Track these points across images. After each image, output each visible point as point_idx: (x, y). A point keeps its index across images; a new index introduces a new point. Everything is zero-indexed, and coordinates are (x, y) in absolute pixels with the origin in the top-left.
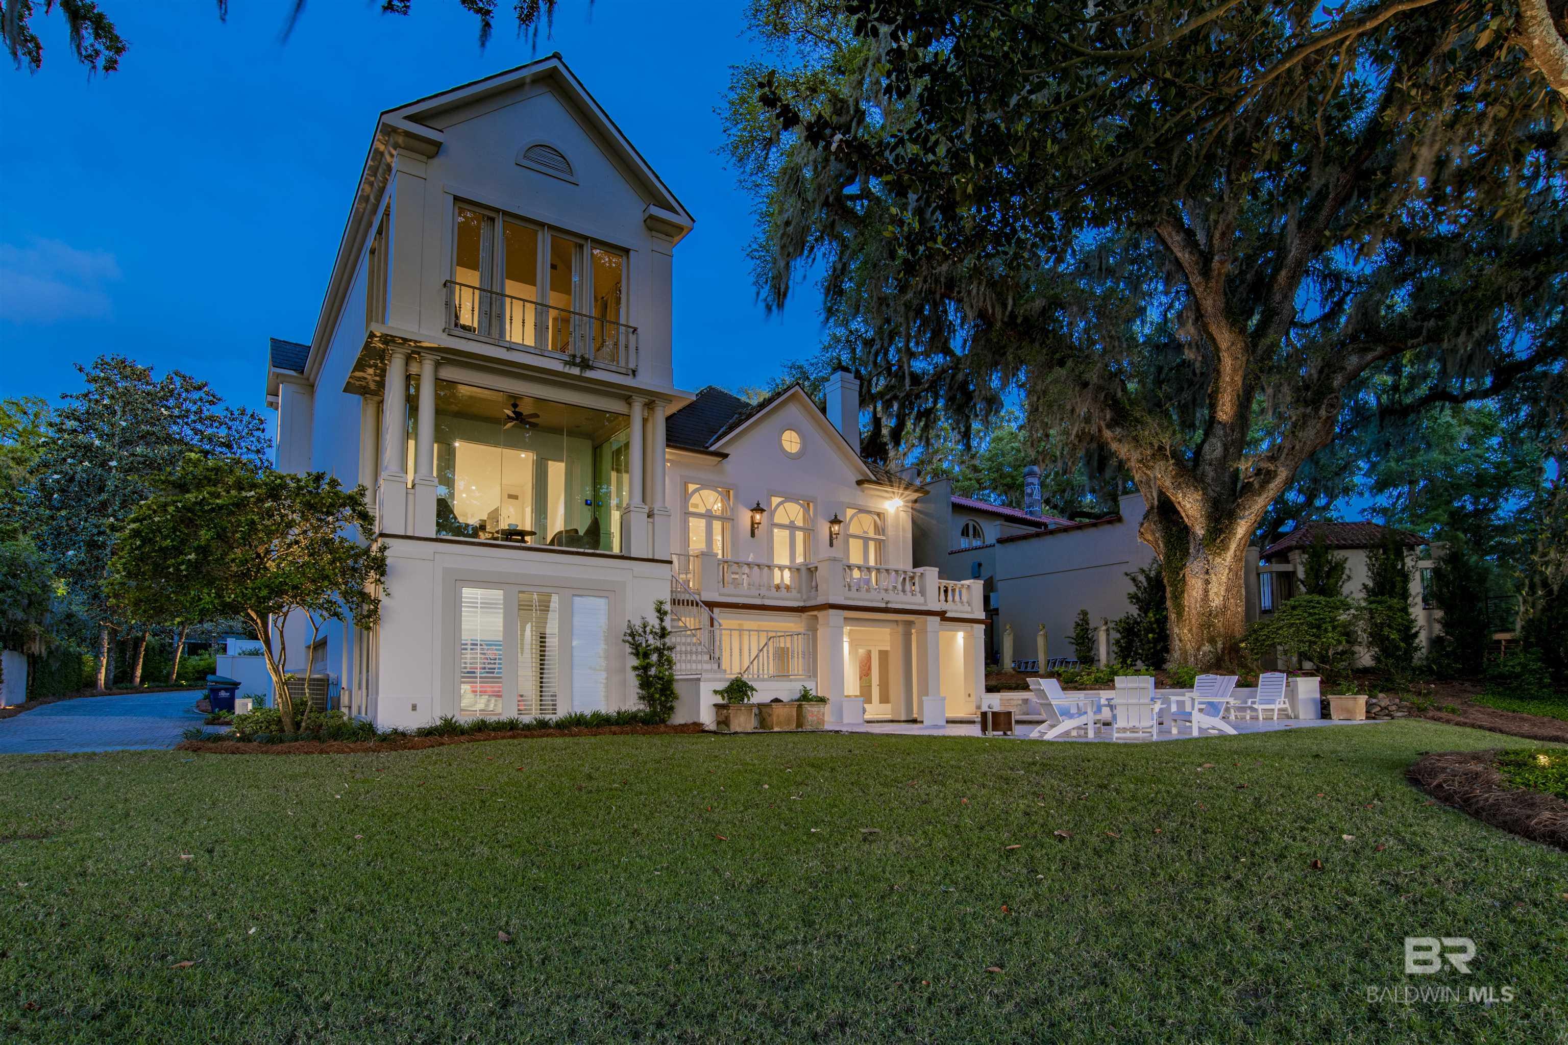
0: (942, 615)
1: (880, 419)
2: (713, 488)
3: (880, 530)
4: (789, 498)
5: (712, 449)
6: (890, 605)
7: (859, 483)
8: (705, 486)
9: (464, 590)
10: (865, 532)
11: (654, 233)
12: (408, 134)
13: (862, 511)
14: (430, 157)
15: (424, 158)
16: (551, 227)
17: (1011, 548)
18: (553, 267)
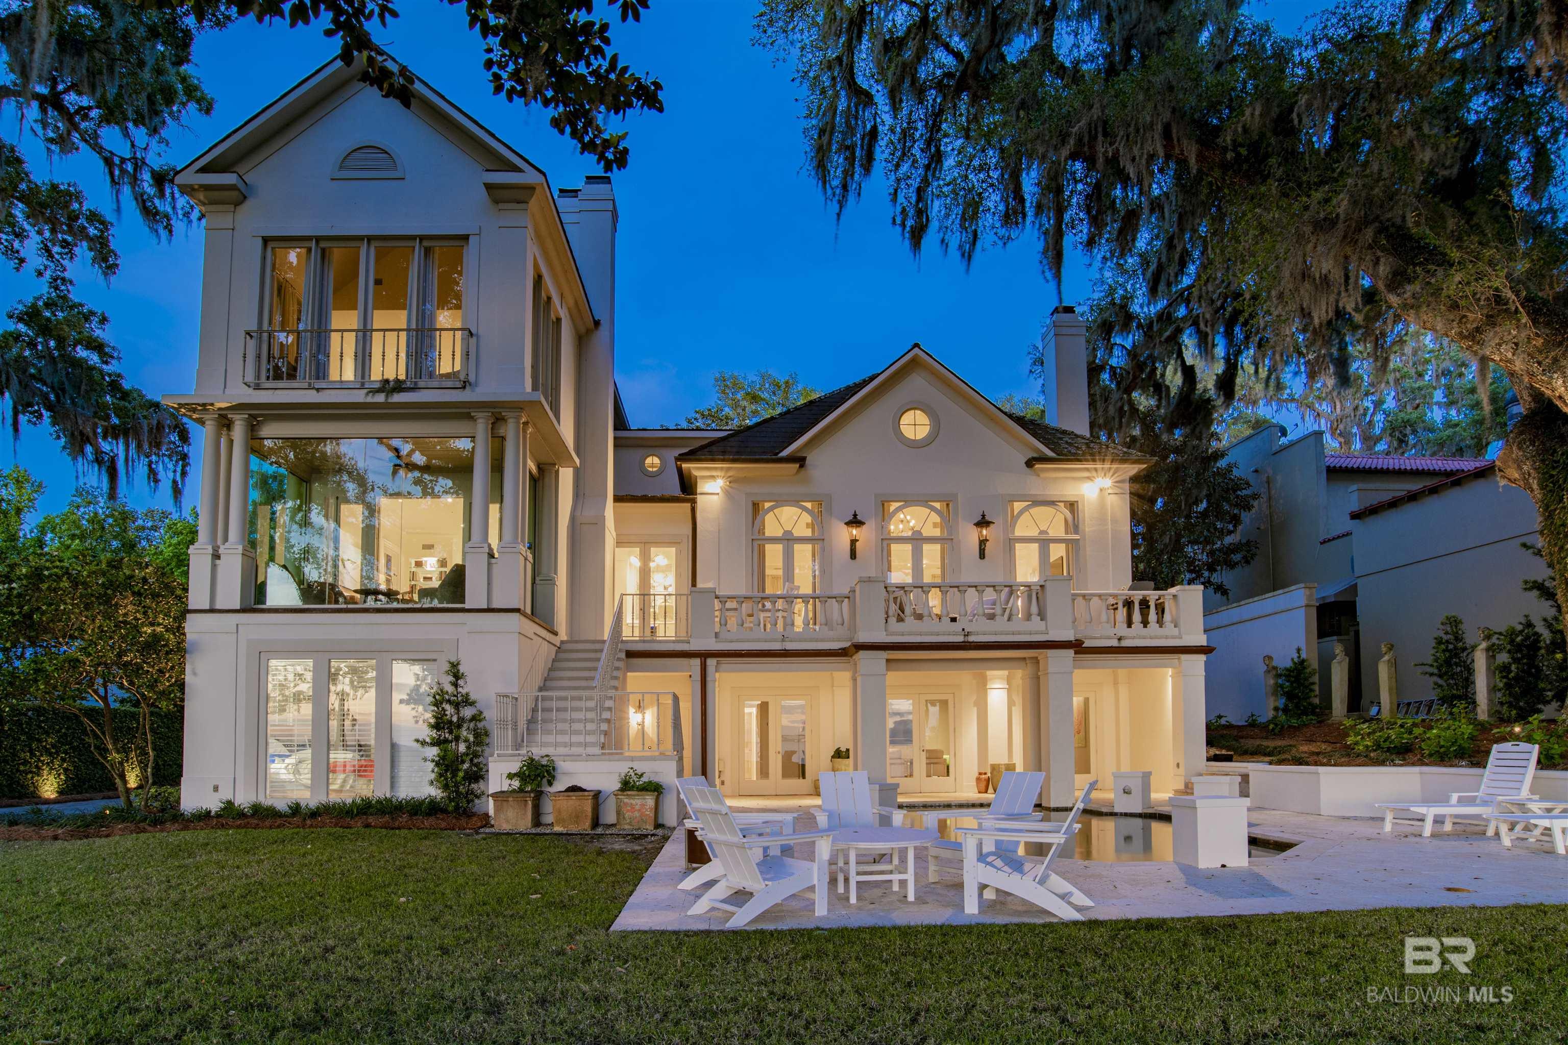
0: (1077, 646)
1: (1192, 367)
2: (795, 502)
3: (1074, 525)
4: (909, 501)
5: (784, 453)
6: (971, 639)
7: (1030, 463)
8: (781, 502)
9: (273, 663)
10: (1042, 532)
11: (501, 206)
12: (207, 188)
13: (1038, 502)
14: (237, 204)
15: (232, 207)
16: (370, 239)
17: (1376, 524)
18: (378, 282)
